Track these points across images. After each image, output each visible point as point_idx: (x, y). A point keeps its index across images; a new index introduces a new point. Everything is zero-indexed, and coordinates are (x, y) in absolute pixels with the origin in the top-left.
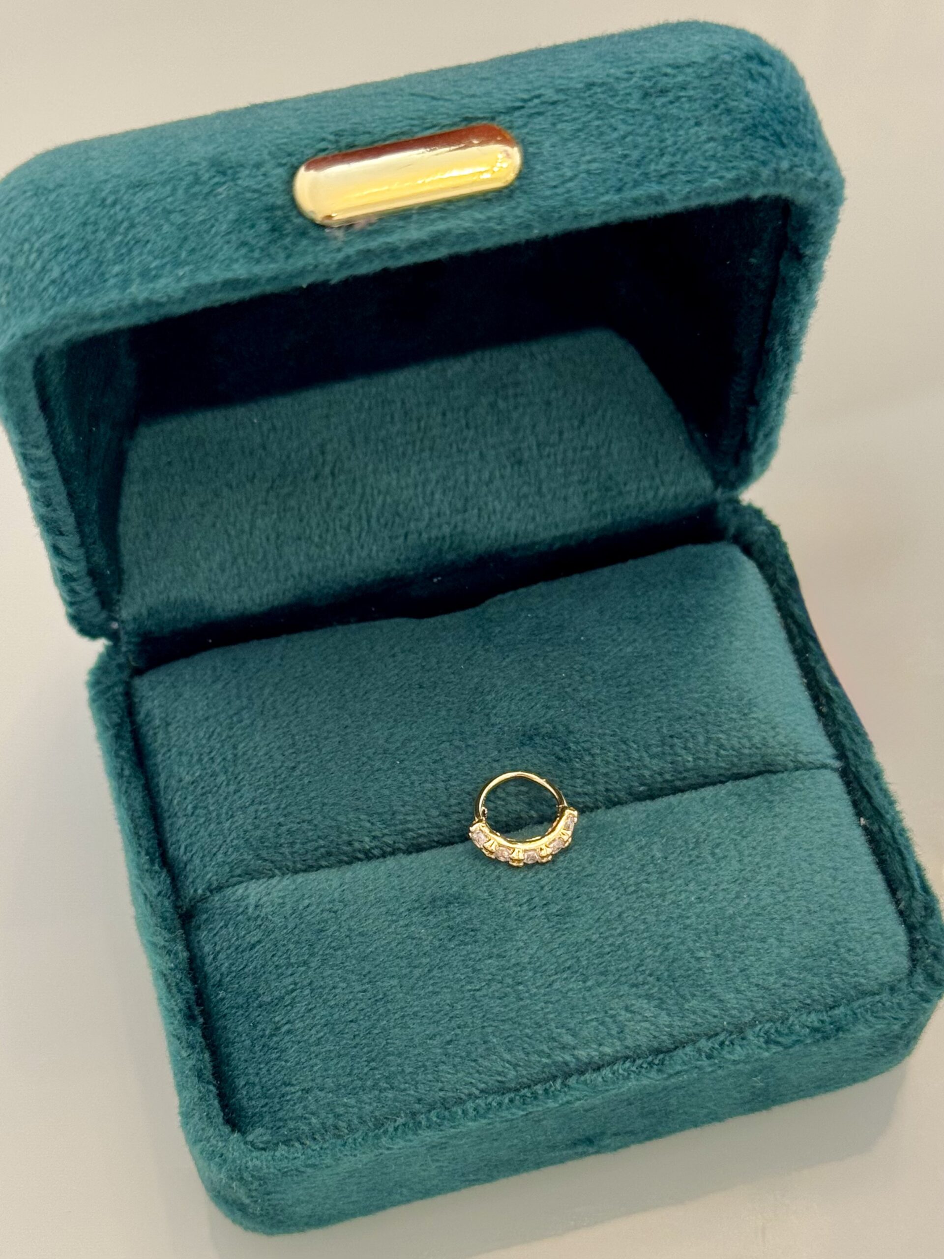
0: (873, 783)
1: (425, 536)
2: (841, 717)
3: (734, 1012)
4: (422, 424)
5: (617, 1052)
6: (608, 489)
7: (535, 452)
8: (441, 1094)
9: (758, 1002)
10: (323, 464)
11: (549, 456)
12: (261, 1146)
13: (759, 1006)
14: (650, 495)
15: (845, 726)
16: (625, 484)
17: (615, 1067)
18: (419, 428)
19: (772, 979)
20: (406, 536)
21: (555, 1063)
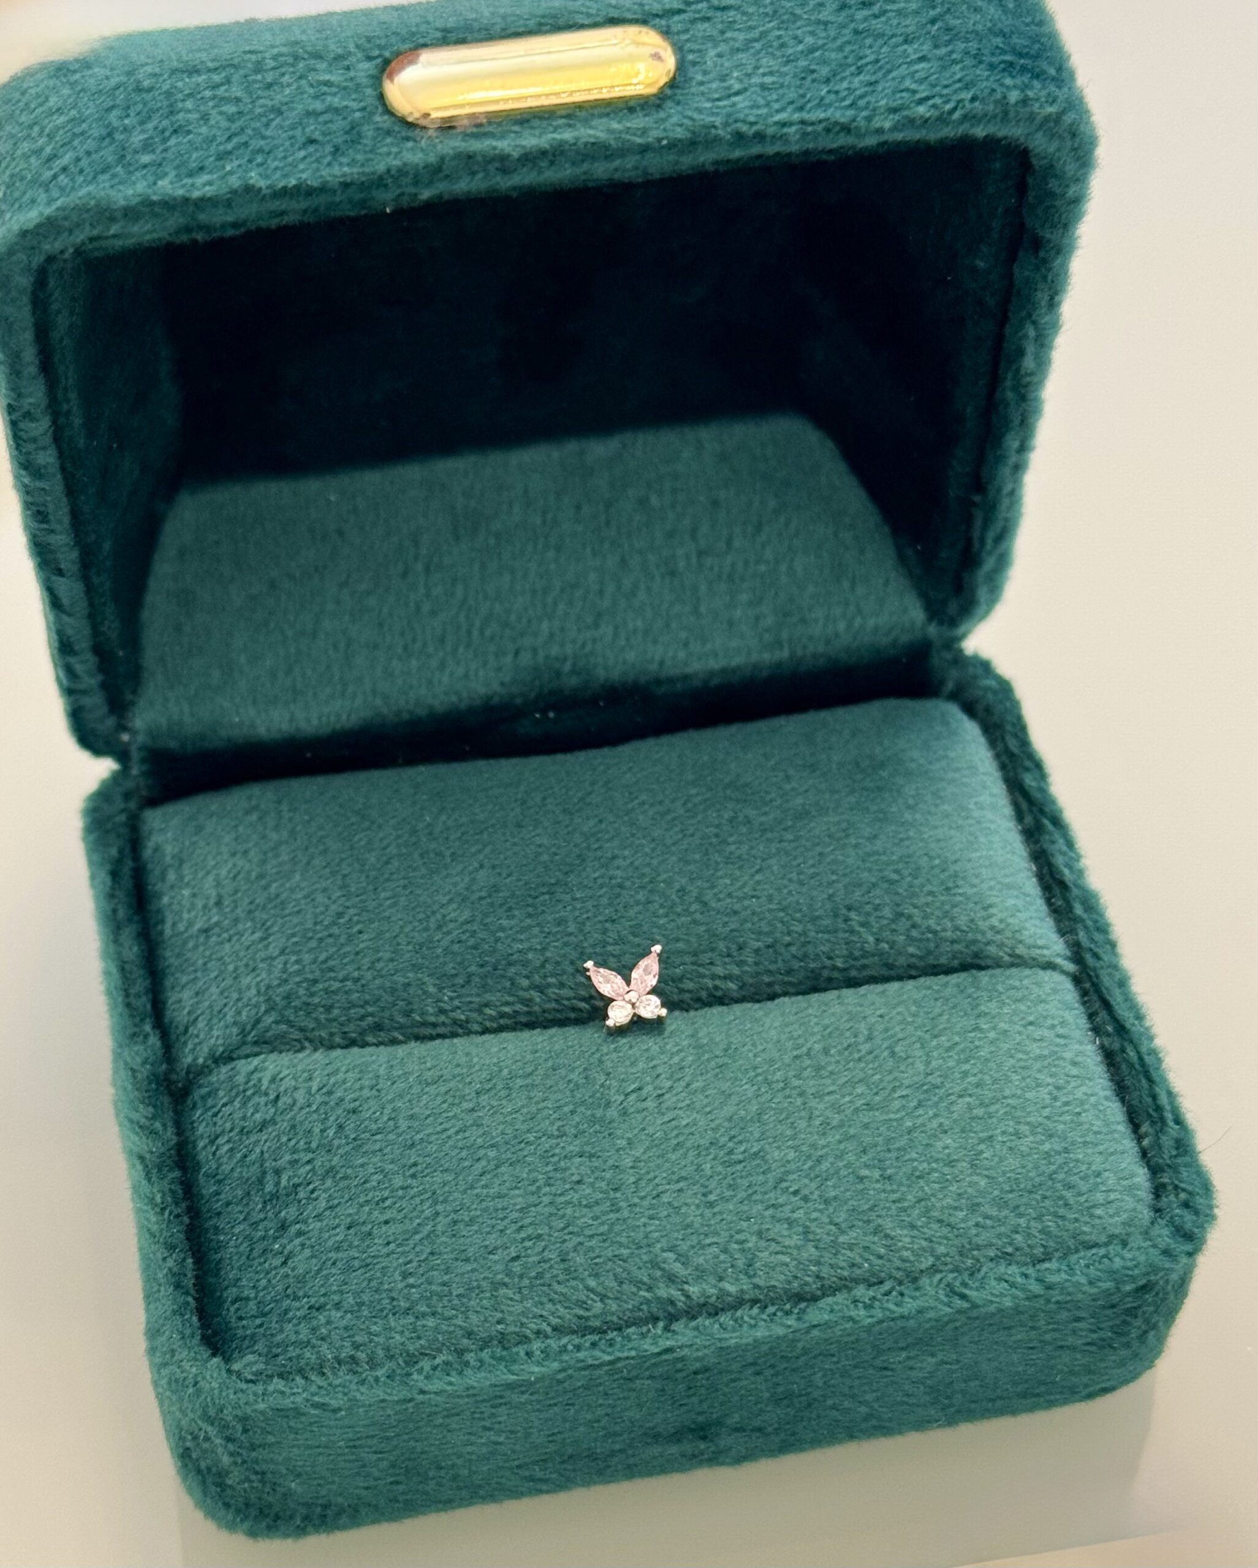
0: (1117, 992)
1: (541, 654)
2: (1078, 910)
3: (905, 1254)
4: (549, 517)
5: (742, 1291)
6: (786, 615)
7: (694, 560)
8: (499, 1327)
9: (940, 1244)
10: (416, 558)
11: (711, 569)
12: (250, 1377)
13: (942, 1250)
14: (842, 626)
15: (1083, 921)
16: (810, 610)
17: (739, 1313)
18: (544, 522)
19: (961, 1214)
20: (517, 653)
21: (658, 1299)
